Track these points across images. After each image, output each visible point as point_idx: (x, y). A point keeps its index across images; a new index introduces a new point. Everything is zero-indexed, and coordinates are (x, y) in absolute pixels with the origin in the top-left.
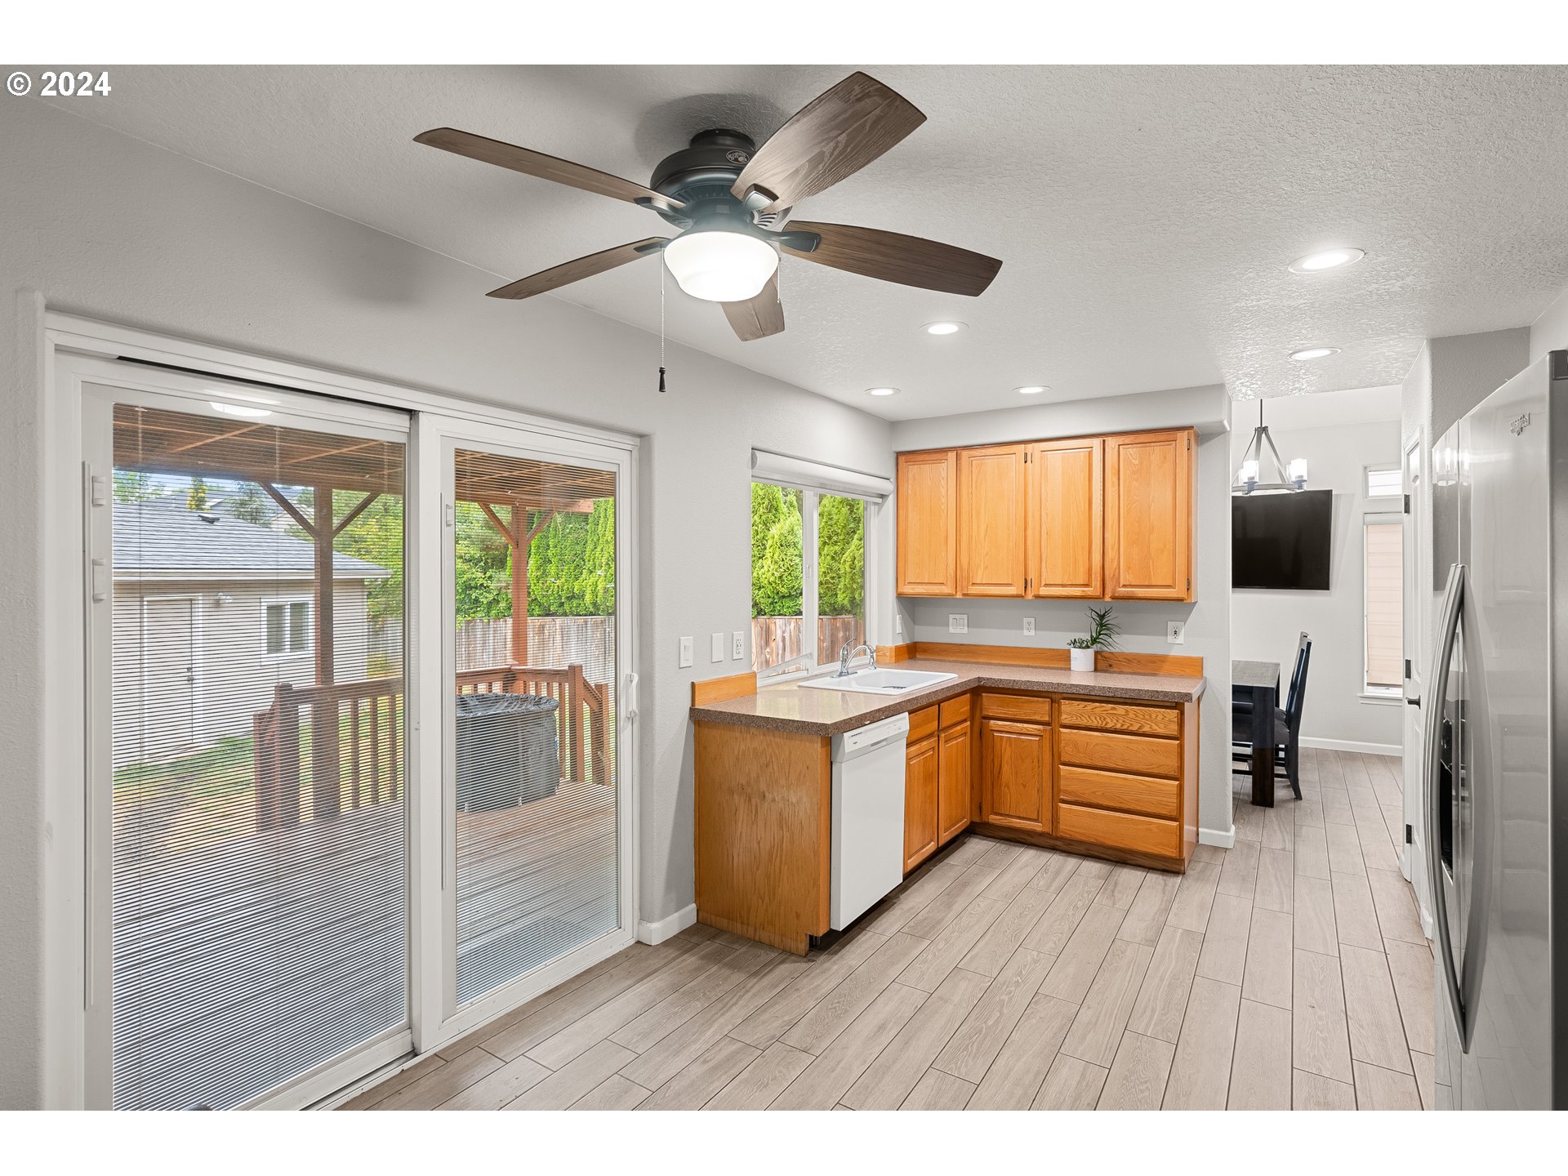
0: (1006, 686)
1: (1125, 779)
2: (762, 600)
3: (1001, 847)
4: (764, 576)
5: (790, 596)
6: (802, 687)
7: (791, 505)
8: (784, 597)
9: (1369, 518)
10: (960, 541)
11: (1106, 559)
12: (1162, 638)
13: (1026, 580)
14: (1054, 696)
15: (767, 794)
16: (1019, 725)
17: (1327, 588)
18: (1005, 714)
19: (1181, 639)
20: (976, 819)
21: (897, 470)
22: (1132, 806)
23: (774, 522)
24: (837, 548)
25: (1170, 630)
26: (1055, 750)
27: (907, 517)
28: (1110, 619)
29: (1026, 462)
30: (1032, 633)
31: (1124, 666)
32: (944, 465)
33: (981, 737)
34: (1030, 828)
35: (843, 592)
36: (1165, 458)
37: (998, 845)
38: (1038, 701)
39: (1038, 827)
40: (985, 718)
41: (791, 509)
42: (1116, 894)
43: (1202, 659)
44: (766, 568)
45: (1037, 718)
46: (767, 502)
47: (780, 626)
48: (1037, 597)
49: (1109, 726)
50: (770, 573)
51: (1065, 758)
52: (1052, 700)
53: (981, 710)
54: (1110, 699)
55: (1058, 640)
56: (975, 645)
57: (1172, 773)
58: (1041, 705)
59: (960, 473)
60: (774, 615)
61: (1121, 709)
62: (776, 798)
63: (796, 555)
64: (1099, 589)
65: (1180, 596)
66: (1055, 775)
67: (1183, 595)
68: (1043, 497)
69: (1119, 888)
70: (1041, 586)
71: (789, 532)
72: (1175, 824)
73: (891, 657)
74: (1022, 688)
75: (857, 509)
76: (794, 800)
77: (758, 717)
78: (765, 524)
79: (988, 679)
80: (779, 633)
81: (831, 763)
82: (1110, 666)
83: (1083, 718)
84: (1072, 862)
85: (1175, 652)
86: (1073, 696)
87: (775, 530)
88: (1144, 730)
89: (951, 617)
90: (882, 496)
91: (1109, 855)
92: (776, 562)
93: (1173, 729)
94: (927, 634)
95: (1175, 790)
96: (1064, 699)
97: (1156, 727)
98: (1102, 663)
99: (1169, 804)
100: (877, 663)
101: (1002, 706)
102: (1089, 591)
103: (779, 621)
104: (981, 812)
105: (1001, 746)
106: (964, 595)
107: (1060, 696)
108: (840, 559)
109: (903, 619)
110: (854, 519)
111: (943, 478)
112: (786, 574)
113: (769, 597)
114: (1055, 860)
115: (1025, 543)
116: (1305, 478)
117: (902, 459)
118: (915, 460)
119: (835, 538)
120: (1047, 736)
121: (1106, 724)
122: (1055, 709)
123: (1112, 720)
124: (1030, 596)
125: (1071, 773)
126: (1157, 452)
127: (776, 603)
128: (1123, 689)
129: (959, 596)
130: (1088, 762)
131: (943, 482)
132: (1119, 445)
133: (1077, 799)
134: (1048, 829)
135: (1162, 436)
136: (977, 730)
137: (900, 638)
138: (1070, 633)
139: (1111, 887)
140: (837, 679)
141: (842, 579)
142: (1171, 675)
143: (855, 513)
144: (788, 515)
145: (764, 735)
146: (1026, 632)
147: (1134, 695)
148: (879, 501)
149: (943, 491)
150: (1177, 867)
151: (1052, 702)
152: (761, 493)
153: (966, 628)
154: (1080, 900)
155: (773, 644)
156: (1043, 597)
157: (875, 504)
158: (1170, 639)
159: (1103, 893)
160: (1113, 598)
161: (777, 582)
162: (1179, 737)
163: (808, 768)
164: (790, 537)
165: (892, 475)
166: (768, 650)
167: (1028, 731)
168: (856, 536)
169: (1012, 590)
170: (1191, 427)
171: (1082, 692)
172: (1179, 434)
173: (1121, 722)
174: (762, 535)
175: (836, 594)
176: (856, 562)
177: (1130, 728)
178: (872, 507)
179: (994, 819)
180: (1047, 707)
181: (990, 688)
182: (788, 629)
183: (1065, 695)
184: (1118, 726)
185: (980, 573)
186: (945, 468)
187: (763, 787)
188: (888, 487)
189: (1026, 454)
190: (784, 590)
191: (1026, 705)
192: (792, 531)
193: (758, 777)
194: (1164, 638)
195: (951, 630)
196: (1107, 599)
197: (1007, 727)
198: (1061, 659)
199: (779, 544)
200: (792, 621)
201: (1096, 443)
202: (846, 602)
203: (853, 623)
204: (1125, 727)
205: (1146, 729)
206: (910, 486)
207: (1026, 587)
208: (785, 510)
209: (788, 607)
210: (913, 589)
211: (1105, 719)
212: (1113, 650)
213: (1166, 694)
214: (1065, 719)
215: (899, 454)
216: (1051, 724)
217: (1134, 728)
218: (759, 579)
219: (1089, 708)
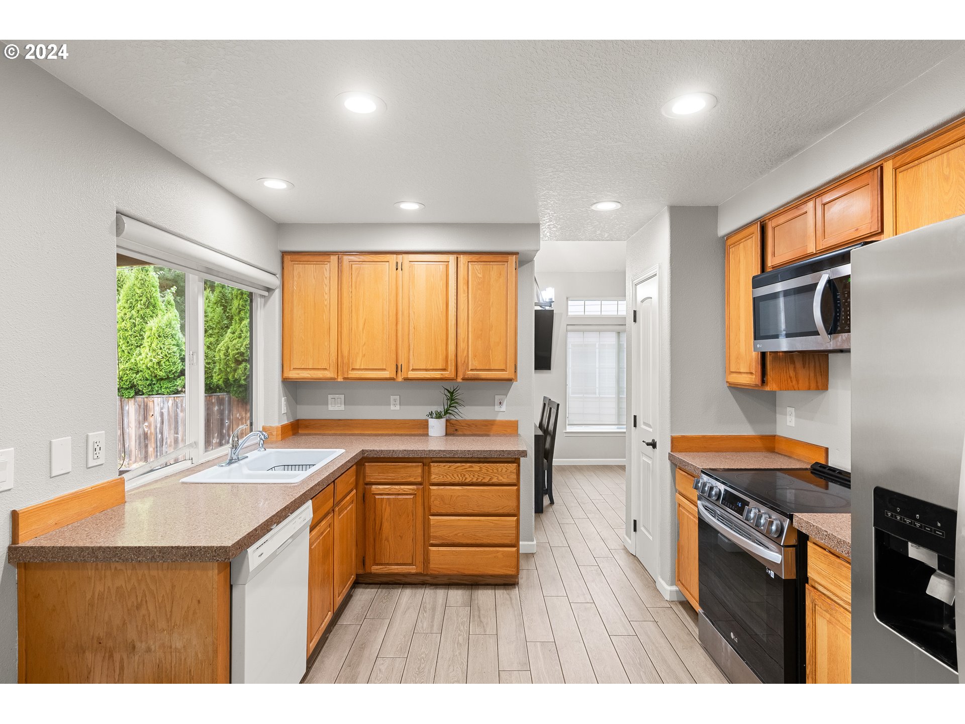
0: (386, 456)
1: (479, 521)
2: (140, 383)
3: (382, 592)
4: (141, 362)
5: (168, 378)
6: (186, 483)
7: (169, 303)
8: (162, 379)
9: (569, 328)
10: (341, 332)
11: (459, 349)
12: (492, 407)
13: (397, 365)
14: (425, 460)
15: (138, 644)
16: (397, 487)
17: (549, 369)
18: (385, 479)
19: (503, 408)
20: (361, 572)
21: (283, 268)
22: (485, 541)
23: (152, 316)
24: (212, 339)
25: (497, 402)
26: (426, 504)
27: (292, 310)
28: (458, 396)
29: (397, 269)
30: (398, 407)
31: (466, 429)
32: (327, 266)
33: (365, 500)
34: (406, 571)
35: (218, 375)
36: (500, 274)
37: (380, 590)
38: (412, 466)
39: (412, 569)
40: (367, 484)
41: (169, 306)
42: (482, 619)
43: (517, 421)
44: (143, 355)
45: (412, 480)
46: (144, 299)
47: (159, 404)
48: (406, 379)
49: (467, 481)
50: (148, 360)
51: (433, 511)
52: (423, 463)
53: (364, 477)
54: (469, 460)
55: (417, 413)
56: (351, 420)
57: (512, 511)
58: (415, 469)
59: (341, 275)
60: (152, 395)
61: (476, 467)
62: (153, 647)
63: (174, 345)
64: (453, 372)
65: (510, 377)
66: (426, 525)
67: (512, 376)
68: (411, 299)
69: (482, 612)
70: (409, 371)
71: (167, 325)
72: (514, 549)
73: (277, 435)
74: (400, 456)
75: (230, 310)
76: (179, 645)
77: (123, 548)
78: (143, 318)
79: (371, 451)
80: (157, 409)
81: (231, 587)
82: (456, 430)
83: (448, 477)
84: (441, 593)
85: (500, 418)
86: (441, 460)
87: (153, 324)
88: (493, 481)
89: (330, 397)
90: (269, 290)
91: (465, 580)
92: (154, 350)
93: (513, 478)
94: (307, 412)
95: (514, 524)
96: (433, 462)
97: (501, 478)
98: (452, 430)
99: (510, 535)
100: (266, 442)
101: (383, 473)
102: (446, 374)
103: (157, 400)
104: (364, 565)
105: (382, 506)
106: (345, 378)
107: (430, 460)
108: (215, 348)
109: (288, 401)
110: (228, 317)
111: (326, 278)
112: (164, 360)
113: (147, 380)
114: (428, 594)
115: (397, 336)
116: (553, 300)
117: (287, 258)
118: (301, 260)
119: (210, 332)
120: (420, 494)
121: (465, 479)
122: (426, 473)
123: (470, 476)
124: (400, 379)
125: (439, 521)
126: (495, 269)
127: (154, 384)
128: (478, 451)
129: (340, 379)
130: (452, 511)
131: (326, 281)
132: (469, 262)
133: (443, 541)
134: (420, 570)
135: (499, 258)
136: (360, 495)
137: (285, 418)
138: (429, 407)
139: (476, 613)
140: (228, 468)
141: (217, 364)
142: (498, 435)
143: (228, 313)
144: (165, 311)
145: (134, 568)
146: (392, 407)
147: (486, 455)
148: (266, 294)
149: (327, 290)
150: (513, 580)
151: (423, 466)
152: (139, 291)
153: (343, 406)
154: (459, 635)
155: (151, 419)
156: (411, 380)
157: (262, 296)
158: (497, 408)
159: (473, 621)
160: (463, 379)
161: (155, 367)
162: (517, 484)
163: (199, 602)
164: (167, 330)
165: (278, 271)
166: (146, 424)
167: (405, 491)
168: (229, 331)
169: (386, 374)
170: (516, 253)
171: (448, 456)
172: (510, 257)
173: (476, 476)
174: (140, 327)
175: (212, 377)
176: (229, 350)
177: (483, 481)
178: (259, 299)
179: (375, 569)
180: (419, 470)
181: (373, 458)
182: (166, 406)
183: (435, 459)
184: (474, 480)
185: (359, 360)
186: (328, 270)
187: (132, 634)
188: (274, 281)
189: (397, 263)
190: (162, 374)
191: (402, 470)
192: (169, 325)
193: (124, 624)
194: (493, 407)
195: (330, 408)
196: (459, 380)
197: (387, 490)
198: (421, 428)
199: (156, 335)
200: (170, 399)
201: (452, 259)
202: (220, 382)
203: (227, 399)
204: (479, 480)
205: (495, 480)
206: (295, 283)
207: (397, 372)
208: (163, 307)
209: (166, 388)
210: (298, 374)
211: (464, 475)
212: (459, 418)
213: (509, 452)
214: (434, 478)
215: (284, 254)
216: (424, 484)
217: (486, 480)
218: (136, 364)
219: (452, 468)
